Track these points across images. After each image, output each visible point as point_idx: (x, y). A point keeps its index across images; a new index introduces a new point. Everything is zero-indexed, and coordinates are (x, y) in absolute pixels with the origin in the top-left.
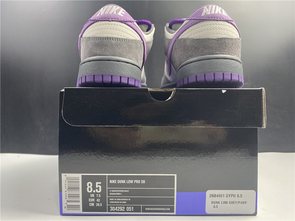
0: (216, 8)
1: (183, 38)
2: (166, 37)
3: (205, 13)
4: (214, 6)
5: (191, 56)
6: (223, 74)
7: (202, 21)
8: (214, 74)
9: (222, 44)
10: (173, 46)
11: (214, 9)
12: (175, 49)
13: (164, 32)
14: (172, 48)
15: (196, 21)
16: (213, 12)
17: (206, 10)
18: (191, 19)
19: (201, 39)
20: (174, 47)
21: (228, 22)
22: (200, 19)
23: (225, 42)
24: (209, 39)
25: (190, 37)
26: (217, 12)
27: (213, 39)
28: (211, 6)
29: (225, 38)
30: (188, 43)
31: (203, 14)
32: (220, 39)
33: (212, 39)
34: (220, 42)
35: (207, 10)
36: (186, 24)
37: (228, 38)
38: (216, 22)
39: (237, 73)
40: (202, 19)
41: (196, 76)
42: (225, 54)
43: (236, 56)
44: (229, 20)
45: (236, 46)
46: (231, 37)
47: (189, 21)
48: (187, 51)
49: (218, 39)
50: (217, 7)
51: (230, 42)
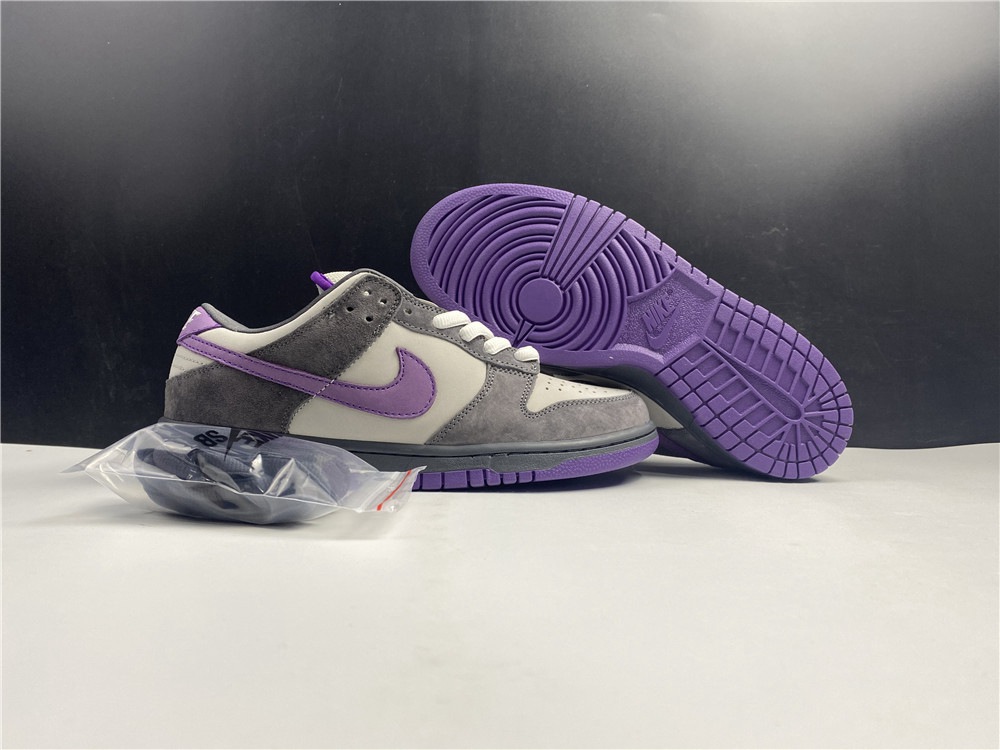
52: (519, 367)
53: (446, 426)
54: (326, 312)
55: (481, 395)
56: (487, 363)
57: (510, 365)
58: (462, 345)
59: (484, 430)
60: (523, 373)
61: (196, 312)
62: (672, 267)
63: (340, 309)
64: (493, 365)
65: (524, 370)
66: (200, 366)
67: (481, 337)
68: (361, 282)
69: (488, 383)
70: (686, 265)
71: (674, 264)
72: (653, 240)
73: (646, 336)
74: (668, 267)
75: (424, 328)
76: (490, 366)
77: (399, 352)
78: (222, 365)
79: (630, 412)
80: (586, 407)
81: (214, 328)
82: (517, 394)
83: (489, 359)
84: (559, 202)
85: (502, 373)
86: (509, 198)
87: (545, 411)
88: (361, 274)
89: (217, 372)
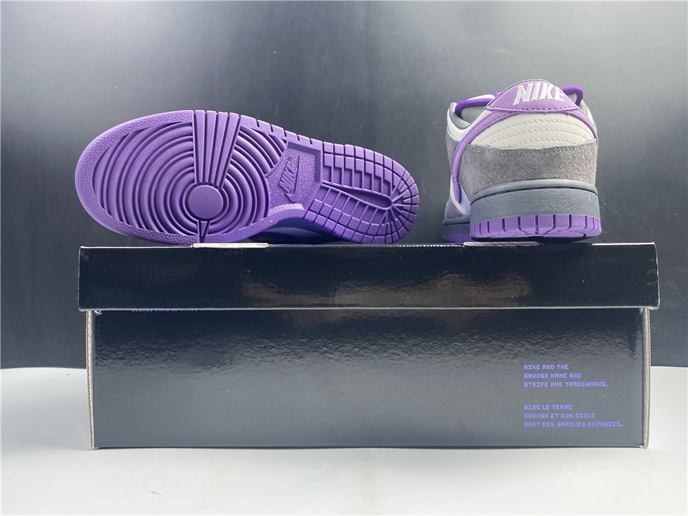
0: (541, 86)
1: (479, 144)
2: (448, 136)
3: (521, 99)
4: (538, 84)
5: (495, 183)
6: (554, 216)
7: (514, 115)
8: (537, 217)
9: (552, 160)
10: (461, 157)
11: (537, 90)
12: (466, 163)
13: (445, 124)
14: (461, 160)
15: (503, 114)
16: (535, 98)
17: (522, 92)
18: (494, 110)
19: (511, 150)
20: (463, 158)
21: (567, 114)
22: (511, 112)
23: (558, 155)
24: (527, 150)
25: (493, 145)
26: (542, 97)
27: (535, 150)
28: (532, 84)
29: (558, 148)
30: (489, 156)
31: (516, 102)
32: (549, 149)
33: (532, 150)
34: (547, 155)
35: (525, 93)
36: (486, 118)
37: (565, 147)
38: (541, 116)
39: (583, 213)
40: (515, 111)
41: (503, 220)
42: (560, 178)
43: (581, 179)
44: (568, 110)
45: (583, 160)
46: (570, 144)
47: (491, 112)
48: (485, 170)
49: (545, 149)
50: (545, 85)
51: (569, 153)
62: (285, 142)
70: (293, 136)
71: (285, 138)
72: (265, 126)
73: (286, 196)
74: (282, 142)
84: (184, 122)
86: (144, 132)
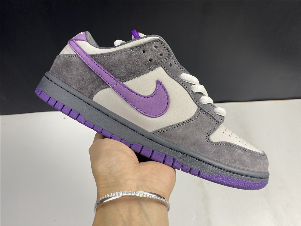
52: (213, 116)
53: (165, 129)
54: (132, 48)
55: (188, 121)
56: (198, 106)
57: (209, 113)
58: (190, 93)
59: (183, 139)
60: (215, 119)
61: (82, 33)
63: (139, 50)
64: (201, 109)
65: (216, 118)
66: (70, 53)
67: (201, 93)
68: (155, 41)
69: (195, 117)
75: (175, 76)
76: (199, 109)
77: (158, 82)
78: (78, 56)
79: (261, 163)
80: (240, 151)
81: (84, 40)
82: (207, 129)
83: (200, 105)
85: (204, 115)
87: (218, 144)
88: (156, 37)
89: (74, 59)
